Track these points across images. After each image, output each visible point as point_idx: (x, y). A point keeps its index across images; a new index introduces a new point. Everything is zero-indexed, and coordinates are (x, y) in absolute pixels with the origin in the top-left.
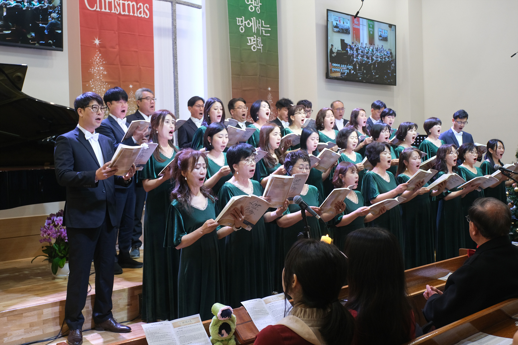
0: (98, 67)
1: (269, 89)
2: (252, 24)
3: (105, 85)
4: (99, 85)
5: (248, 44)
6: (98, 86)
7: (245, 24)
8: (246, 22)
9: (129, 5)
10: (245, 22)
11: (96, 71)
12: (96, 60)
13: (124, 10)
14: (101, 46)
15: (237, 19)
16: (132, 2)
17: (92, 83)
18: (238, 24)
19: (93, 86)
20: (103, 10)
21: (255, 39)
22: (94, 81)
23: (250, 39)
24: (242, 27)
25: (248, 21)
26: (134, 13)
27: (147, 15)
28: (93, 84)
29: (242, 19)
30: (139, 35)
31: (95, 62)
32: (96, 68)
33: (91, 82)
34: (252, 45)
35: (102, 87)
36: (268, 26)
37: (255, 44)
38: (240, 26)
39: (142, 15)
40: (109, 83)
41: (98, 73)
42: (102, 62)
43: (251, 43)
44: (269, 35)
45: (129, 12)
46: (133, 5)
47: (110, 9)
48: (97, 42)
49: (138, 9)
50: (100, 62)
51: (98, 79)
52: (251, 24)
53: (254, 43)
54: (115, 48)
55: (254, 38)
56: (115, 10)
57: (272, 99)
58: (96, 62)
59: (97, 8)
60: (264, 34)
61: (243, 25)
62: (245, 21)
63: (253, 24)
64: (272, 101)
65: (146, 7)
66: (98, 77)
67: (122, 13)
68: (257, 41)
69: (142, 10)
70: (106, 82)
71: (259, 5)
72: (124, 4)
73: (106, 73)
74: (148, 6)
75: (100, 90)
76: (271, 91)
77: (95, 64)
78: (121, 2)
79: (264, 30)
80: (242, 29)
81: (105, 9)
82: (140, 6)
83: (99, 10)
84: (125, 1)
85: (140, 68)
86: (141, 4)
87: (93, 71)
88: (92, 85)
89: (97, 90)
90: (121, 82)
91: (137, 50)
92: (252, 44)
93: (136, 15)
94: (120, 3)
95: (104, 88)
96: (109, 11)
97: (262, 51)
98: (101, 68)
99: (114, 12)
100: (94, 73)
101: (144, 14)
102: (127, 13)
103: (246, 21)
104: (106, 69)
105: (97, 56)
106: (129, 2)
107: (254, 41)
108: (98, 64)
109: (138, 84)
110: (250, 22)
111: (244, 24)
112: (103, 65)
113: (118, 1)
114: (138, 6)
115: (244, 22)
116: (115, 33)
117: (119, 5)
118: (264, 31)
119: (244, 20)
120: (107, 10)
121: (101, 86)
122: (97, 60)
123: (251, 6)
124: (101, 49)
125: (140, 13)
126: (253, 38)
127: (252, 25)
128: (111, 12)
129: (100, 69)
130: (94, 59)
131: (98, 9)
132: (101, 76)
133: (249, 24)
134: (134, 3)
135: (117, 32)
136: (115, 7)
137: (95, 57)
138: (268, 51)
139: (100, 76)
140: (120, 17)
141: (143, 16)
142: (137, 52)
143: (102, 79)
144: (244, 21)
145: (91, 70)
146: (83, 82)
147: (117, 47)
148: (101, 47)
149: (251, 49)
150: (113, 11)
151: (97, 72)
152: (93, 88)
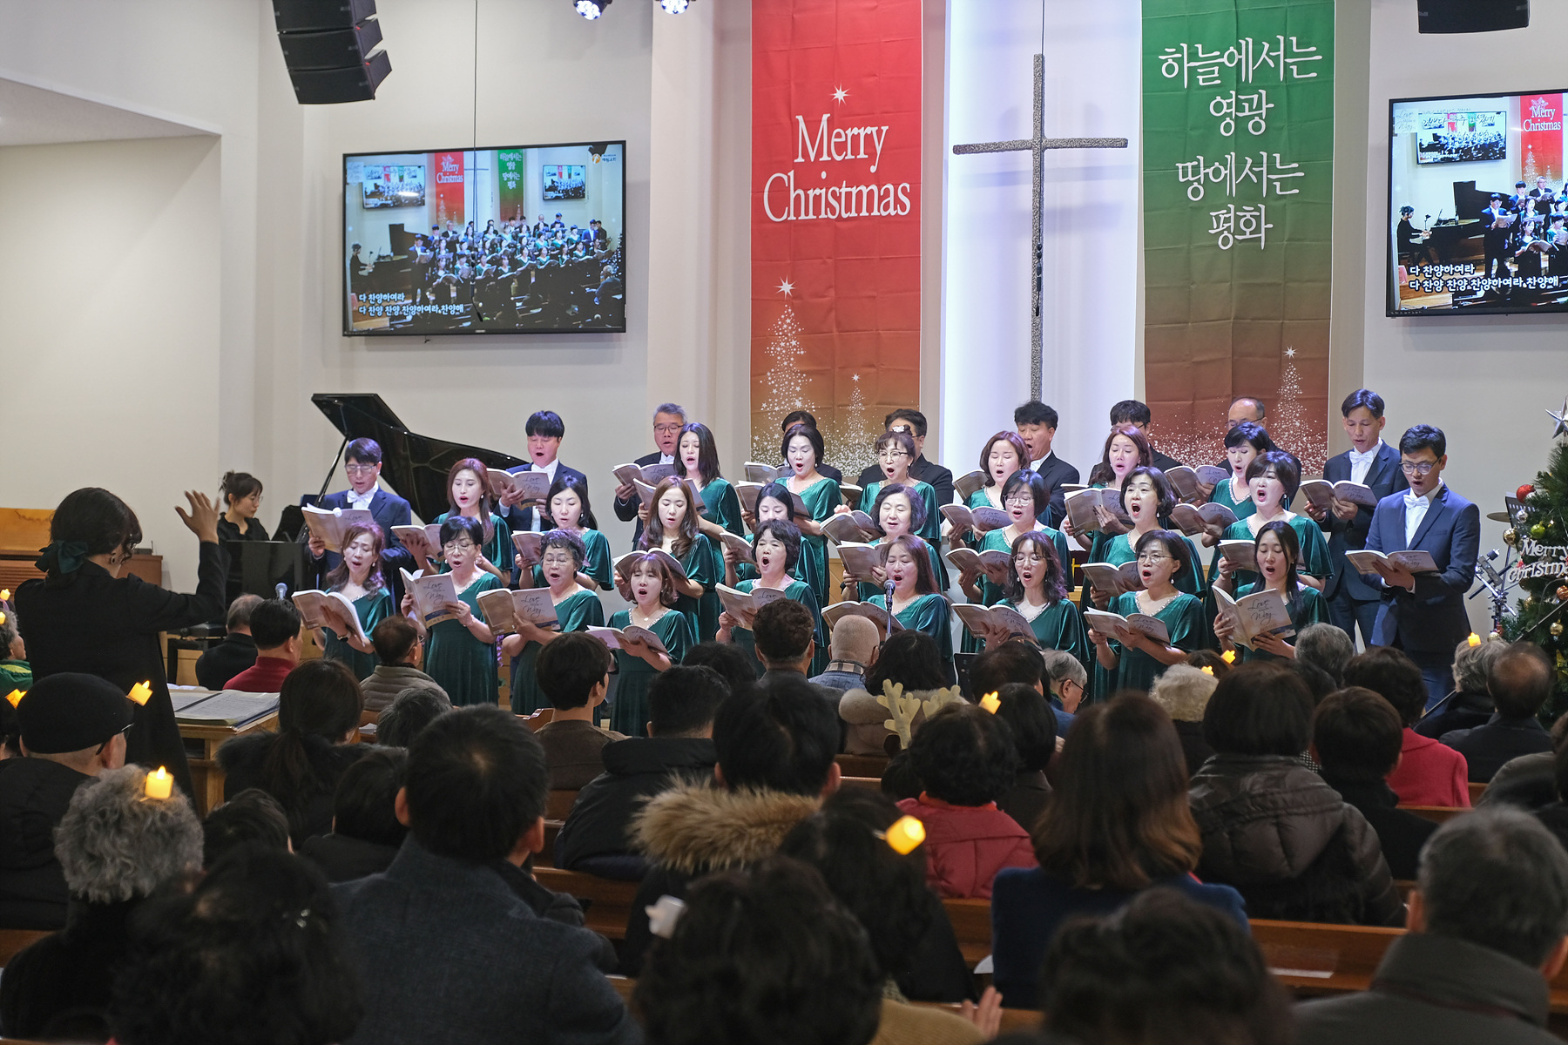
0: (787, 341)
1: (1290, 352)
2: (1226, 172)
3: (800, 378)
4: (787, 379)
5: (1212, 232)
6: (783, 382)
7: (1206, 175)
8: (1210, 171)
9: (860, 194)
10: (1207, 171)
11: (781, 351)
12: (781, 326)
13: (848, 209)
14: (795, 294)
15: (1180, 165)
16: (867, 187)
17: (771, 376)
18: (1181, 180)
19: (773, 382)
20: (802, 217)
21: (1232, 215)
22: (776, 372)
23: (1218, 218)
24: (1196, 184)
25: (1217, 164)
26: (870, 209)
27: (903, 209)
28: (773, 379)
29: (1195, 163)
30: (881, 259)
31: (778, 331)
32: (782, 344)
33: (769, 374)
34: (1222, 232)
35: (792, 384)
36: (1296, 165)
37: (1229, 228)
38: (1190, 183)
39: (892, 211)
40: (809, 373)
41: (786, 354)
42: (797, 329)
43: (1218, 227)
44: (1297, 191)
45: (859, 210)
46: (871, 193)
47: (817, 211)
48: (786, 287)
49: (881, 199)
50: (792, 330)
51: (786, 366)
52: (1224, 172)
53: (1226, 225)
54: (825, 297)
55: (1229, 212)
56: (826, 214)
57: (1298, 383)
58: (783, 331)
59: (789, 215)
60: (1278, 192)
61: (1199, 180)
62: (1205, 168)
63: (1228, 171)
64: (1301, 388)
65: (904, 189)
66: (785, 363)
67: (845, 215)
68: (1237, 218)
69: (891, 199)
70: (802, 373)
71: (1264, 112)
72: (849, 195)
73: (802, 352)
74: (908, 186)
75: (788, 390)
76: (1294, 360)
77: (779, 335)
78: (844, 190)
79: (1276, 180)
80: (1196, 192)
81: (807, 214)
82: (887, 191)
83: (795, 218)
84: (852, 187)
85: (879, 334)
86: (890, 187)
87: (775, 350)
88: (770, 381)
89: (782, 392)
90: (837, 370)
91: (875, 294)
92: (1221, 229)
93: (875, 213)
94: (840, 193)
95: (797, 384)
96: (815, 217)
97: (1263, 244)
98: (794, 343)
99: (826, 217)
100: (776, 355)
101: (895, 208)
102: (854, 214)
103: (1209, 167)
104: (803, 345)
105: (786, 318)
106: (862, 188)
107: (1227, 220)
108: (787, 336)
109: (873, 370)
110: (1222, 167)
111: (1202, 176)
112: (797, 336)
113: (837, 189)
114: (882, 194)
115: (1202, 171)
116: (824, 263)
117: (838, 199)
118: (1278, 184)
119: (1202, 165)
120: (811, 216)
121: (790, 381)
122: (785, 326)
123: (1228, 120)
124: (794, 301)
125: (886, 207)
126: (1225, 211)
127: (1226, 175)
128: (818, 217)
129: (791, 345)
130: (777, 324)
131: (792, 217)
132: (792, 359)
133: (1217, 173)
134: (874, 187)
135: (829, 261)
136: (828, 204)
137: (781, 320)
138: (1289, 240)
139: (790, 360)
140: (838, 224)
141: (893, 213)
142: (874, 297)
143: (793, 366)
144: (1202, 169)
145: (770, 350)
146: (751, 376)
147: (832, 293)
148: (794, 298)
149: (1218, 245)
150: (823, 216)
151: (784, 351)
152: (773, 386)
